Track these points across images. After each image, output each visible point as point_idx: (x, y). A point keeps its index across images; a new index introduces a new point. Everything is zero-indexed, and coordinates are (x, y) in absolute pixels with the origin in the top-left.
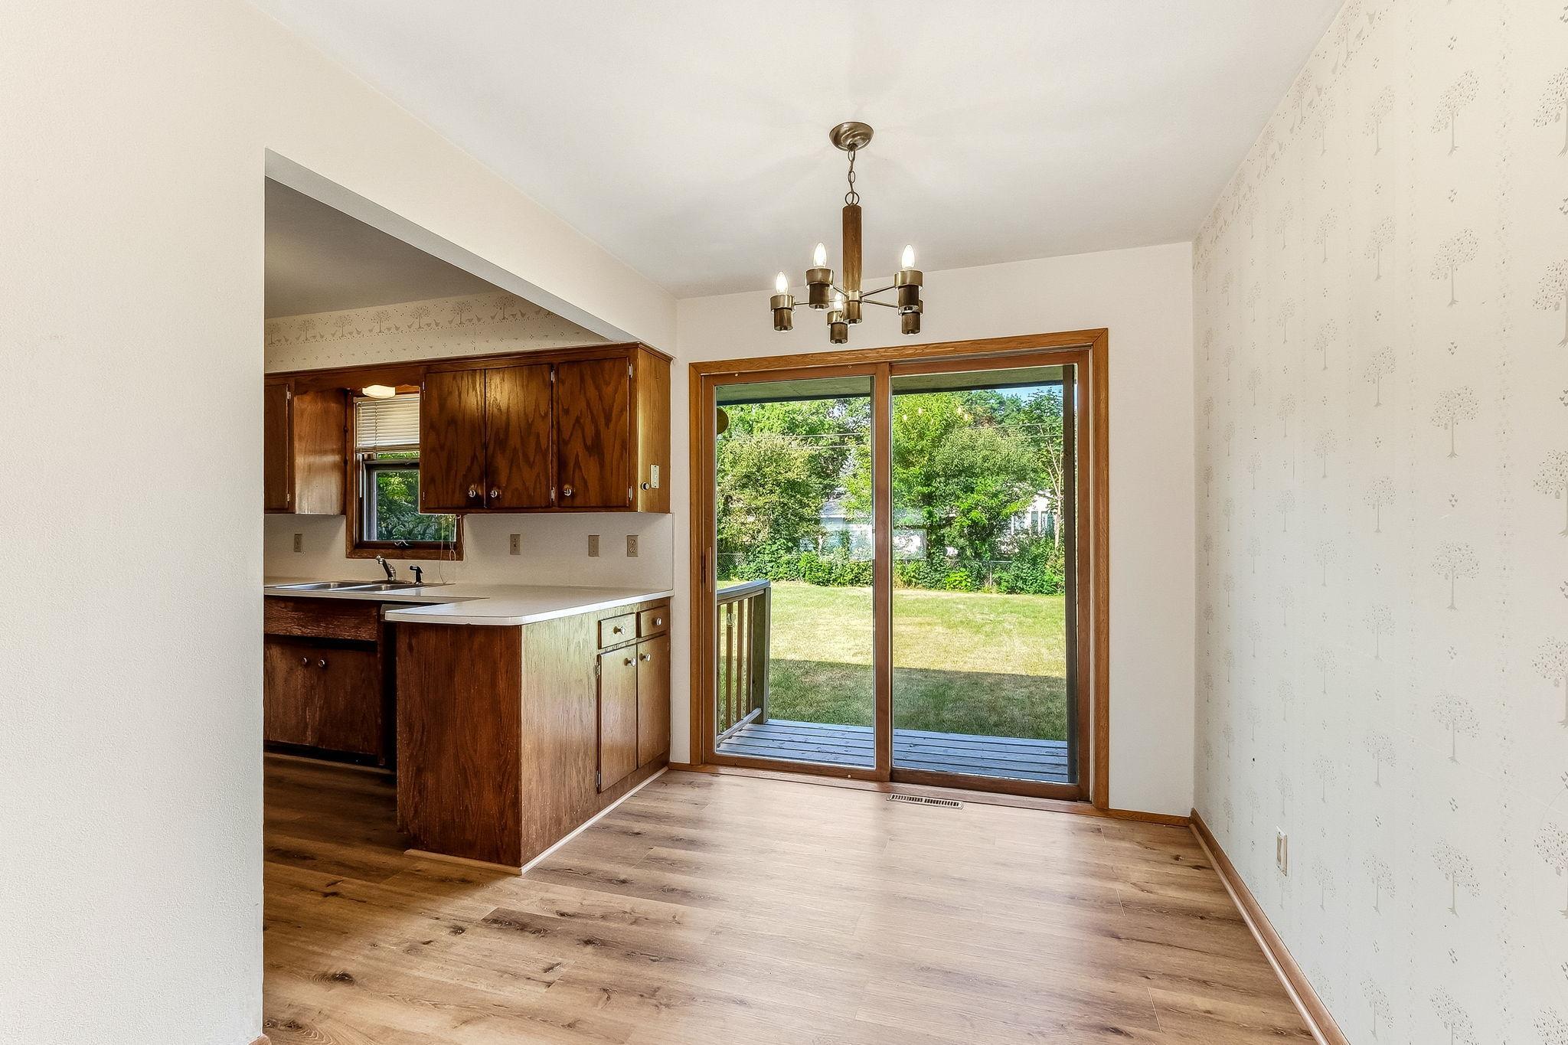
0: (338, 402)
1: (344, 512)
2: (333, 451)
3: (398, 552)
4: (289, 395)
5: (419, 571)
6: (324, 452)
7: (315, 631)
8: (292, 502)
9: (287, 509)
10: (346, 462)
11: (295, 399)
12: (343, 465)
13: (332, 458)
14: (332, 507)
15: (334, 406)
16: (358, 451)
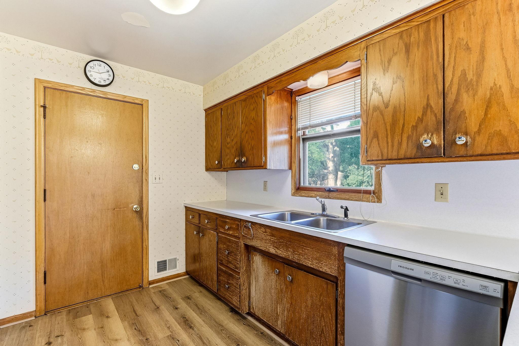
0: (287, 101)
1: (290, 168)
2: (285, 133)
3: (326, 194)
4: (264, 96)
5: (346, 210)
6: (281, 133)
7: (285, 254)
8: (266, 163)
9: (263, 166)
10: (291, 138)
11: (267, 98)
12: (290, 140)
13: (286, 137)
14: (285, 166)
15: (286, 104)
16: (298, 130)
